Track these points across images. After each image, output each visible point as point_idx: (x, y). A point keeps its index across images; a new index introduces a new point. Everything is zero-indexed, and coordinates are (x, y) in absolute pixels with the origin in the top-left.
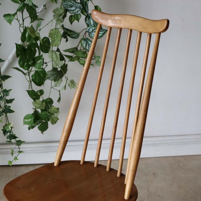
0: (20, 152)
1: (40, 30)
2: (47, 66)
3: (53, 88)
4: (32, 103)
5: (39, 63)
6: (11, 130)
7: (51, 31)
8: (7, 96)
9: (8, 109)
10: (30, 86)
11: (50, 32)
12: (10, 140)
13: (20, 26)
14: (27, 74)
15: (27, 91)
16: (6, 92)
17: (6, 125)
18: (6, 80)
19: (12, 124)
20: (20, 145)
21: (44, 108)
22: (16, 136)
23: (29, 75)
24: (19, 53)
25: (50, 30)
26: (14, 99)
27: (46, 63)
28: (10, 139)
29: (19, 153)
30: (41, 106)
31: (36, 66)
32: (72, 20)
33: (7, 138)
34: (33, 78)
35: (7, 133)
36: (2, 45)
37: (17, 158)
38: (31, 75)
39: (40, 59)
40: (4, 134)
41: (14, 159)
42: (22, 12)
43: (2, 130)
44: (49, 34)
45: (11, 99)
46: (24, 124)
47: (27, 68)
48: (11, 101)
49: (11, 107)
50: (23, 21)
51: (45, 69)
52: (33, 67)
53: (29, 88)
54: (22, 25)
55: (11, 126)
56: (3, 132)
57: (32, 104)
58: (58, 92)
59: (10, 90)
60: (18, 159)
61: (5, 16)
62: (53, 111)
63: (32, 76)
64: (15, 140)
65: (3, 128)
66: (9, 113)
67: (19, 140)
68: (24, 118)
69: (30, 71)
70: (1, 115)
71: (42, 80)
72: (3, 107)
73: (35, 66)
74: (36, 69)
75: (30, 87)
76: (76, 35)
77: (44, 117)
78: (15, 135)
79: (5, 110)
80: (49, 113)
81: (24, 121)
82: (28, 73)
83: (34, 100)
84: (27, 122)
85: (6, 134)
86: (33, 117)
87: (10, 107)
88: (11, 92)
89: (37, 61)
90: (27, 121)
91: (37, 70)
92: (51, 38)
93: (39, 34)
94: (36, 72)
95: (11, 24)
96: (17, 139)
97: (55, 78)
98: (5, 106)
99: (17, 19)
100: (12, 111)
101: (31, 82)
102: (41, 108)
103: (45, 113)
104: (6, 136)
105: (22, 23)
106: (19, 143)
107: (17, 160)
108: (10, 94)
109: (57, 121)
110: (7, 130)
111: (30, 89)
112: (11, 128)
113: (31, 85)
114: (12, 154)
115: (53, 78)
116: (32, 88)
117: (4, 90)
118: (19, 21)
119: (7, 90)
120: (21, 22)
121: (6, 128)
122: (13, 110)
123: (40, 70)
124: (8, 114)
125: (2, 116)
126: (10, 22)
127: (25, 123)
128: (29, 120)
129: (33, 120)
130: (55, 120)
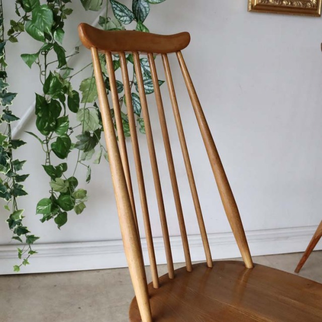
0: (32, 252)
1: (71, 77)
2: (72, 132)
3: (80, 161)
4: (50, 183)
5: (63, 126)
6: (21, 220)
7: (84, 83)
8: (18, 170)
9: (18, 189)
10: (47, 159)
11: (82, 84)
12: (17, 236)
13: (41, 73)
14: (45, 142)
15: (43, 166)
16: (18, 164)
17: (15, 212)
18: (18, 148)
19: (23, 212)
20: (32, 243)
21: (65, 191)
22: (27, 229)
23: (47, 143)
24: (40, 108)
25: (83, 81)
26: (27, 175)
27: (71, 129)
28: (18, 234)
29: (30, 254)
30: (63, 188)
31: (58, 130)
32: (115, 67)
33: (14, 232)
34: (53, 147)
35: (15, 226)
36: (17, 95)
37: (28, 261)
38: (49, 144)
39: (65, 122)
40: (10, 227)
41: (23, 263)
42: (45, 55)
43: (7, 221)
44: (80, 86)
45: (24, 175)
46: (38, 213)
47: (47, 132)
48: (22, 178)
49: (24, 187)
50: (46, 66)
51: (70, 136)
52: (54, 132)
53: (46, 162)
54: (44, 73)
55: (21, 214)
56: (9, 224)
58: (87, 168)
59: (24, 162)
60: (28, 263)
61: (23, 56)
62: (79, 194)
63: (52, 145)
64: (24, 235)
65: (9, 218)
66: (20, 195)
67: (31, 236)
68: (38, 205)
69: (50, 138)
70: (9, 197)
71: (65, 151)
72: (10, 187)
73: (56, 131)
74: (59, 134)
75: (48, 161)
76: (119, 87)
77: (66, 204)
78: (26, 227)
79: (14, 191)
80: (72, 197)
81: (37, 209)
82: (46, 140)
83: (53, 178)
84: (42, 211)
85: (12, 226)
86: (50, 203)
87: (22, 186)
88: (24, 165)
89: (59, 124)
91: (59, 136)
92: (83, 91)
93: (69, 83)
94: (59, 139)
95: (30, 67)
96: (28, 234)
97: (86, 146)
98: (15, 185)
99: (38, 63)
100: (24, 193)
101: (49, 154)
102: (61, 191)
103: (67, 198)
104: (13, 229)
105: (44, 70)
106: (31, 239)
107: (27, 265)
108: (22, 167)
109: (83, 210)
110: (16, 220)
111: (48, 164)
112: (22, 217)
113: (49, 159)
114: (20, 255)
115: (84, 145)
116: (49, 162)
117: (16, 161)
118: (40, 66)
119: (20, 160)
120: (43, 68)
121: (14, 216)
122: (26, 192)
123: (64, 136)
124: (18, 197)
125: (10, 199)
126: (29, 64)
127: (38, 212)
128: (45, 207)
129: (50, 208)
130: (81, 208)
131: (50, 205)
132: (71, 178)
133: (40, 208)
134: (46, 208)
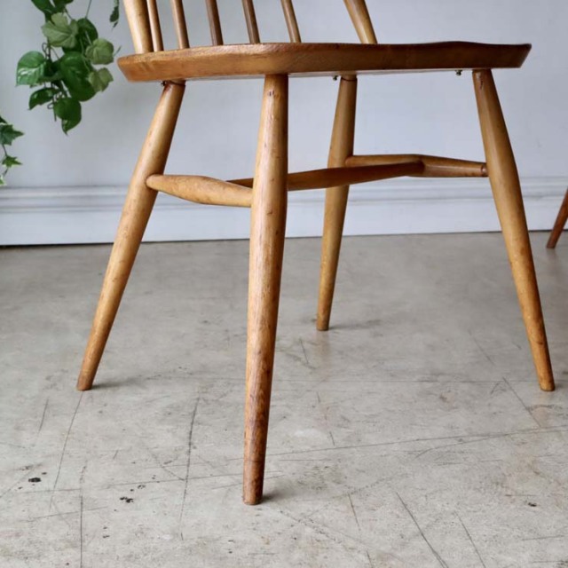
0: (9, 161)
4: (42, 27)
20: (10, 144)
21: (72, 45)
30: (67, 37)
46: (18, 83)
57: (41, 31)
62: (97, 52)
67: (7, 126)
68: (20, 65)
77: (74, 73)
80: (86, 56)
81: (18, 75)
84: (27, 78)
86: (42, 62)
90: (25, 75)
102: (64, 44)
103: (76, 58)
109: (107, 84)
127: (21, 80)
128: (33, 70)
129: (42, 71)
130: (103, 79)
131: (42, 66)
132: (81, 21)
133: (23, 73)
134: (35, 73)
